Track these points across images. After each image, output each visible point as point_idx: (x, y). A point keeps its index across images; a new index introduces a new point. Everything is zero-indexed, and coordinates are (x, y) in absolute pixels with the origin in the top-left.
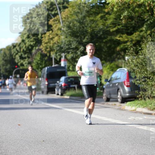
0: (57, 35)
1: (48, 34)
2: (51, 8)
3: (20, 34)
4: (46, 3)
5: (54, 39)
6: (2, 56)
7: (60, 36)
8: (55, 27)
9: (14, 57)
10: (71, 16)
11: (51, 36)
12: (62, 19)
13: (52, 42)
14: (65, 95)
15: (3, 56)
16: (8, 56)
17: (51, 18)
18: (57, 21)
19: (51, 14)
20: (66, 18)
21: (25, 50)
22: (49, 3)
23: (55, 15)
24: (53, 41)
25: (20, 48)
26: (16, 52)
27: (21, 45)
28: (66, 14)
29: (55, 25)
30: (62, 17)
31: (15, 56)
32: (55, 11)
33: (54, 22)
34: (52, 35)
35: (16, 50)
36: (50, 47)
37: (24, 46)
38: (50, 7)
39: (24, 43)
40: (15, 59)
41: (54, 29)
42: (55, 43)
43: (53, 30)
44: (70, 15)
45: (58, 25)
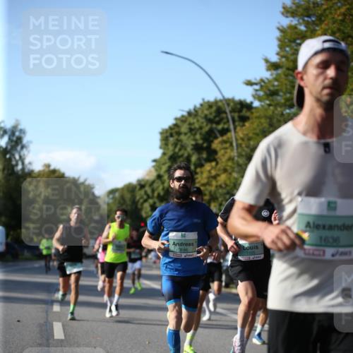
0: (225, 171)
1: (208, 167)
2: (217, 119)
3: (154, 164)
4: (207, 107)
5: (218, 178)
6: (117, 202)
7: (230, 174)
8: (223, 155)
9: (139, 206)
10: (254, 136)
11: (213, 173)
12: (237, 140)
13: (214, 183)
14: (233, 288)
15: (119, 203)
16: (129, 202)
17: (216, 138)
18: (228, 145)
19: (216, 128)
20: (246, 139)
21: (162, 193)
22: (214, 108)
23: (224, 132)
24: (217, 182)
25: (153, 191)
26: (145, 197)
27: (155, 185)
28: (245, 132)
29: (222, 151)
30: (238, 138)
31: (142, 204)
32: (225, 123)
33: (222, 144)
34: (215, 170)
35: (146, 193)
36: (210, 192)
37: (161, 187)
38: (215, 117)
39: (161, 180)
40: (141, 209)
41: (221, 160)
42: (221, 186)
43: (218, 160)
44: (254, 134)
45: (229, 151)
